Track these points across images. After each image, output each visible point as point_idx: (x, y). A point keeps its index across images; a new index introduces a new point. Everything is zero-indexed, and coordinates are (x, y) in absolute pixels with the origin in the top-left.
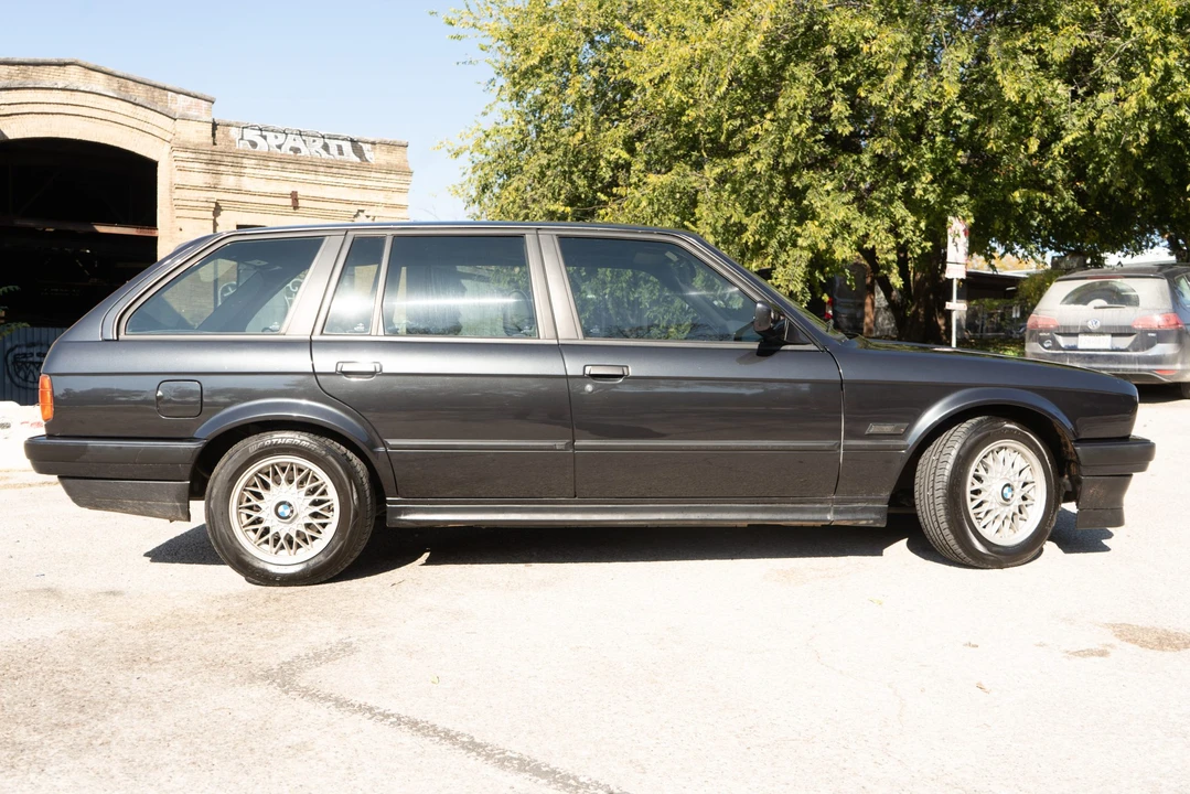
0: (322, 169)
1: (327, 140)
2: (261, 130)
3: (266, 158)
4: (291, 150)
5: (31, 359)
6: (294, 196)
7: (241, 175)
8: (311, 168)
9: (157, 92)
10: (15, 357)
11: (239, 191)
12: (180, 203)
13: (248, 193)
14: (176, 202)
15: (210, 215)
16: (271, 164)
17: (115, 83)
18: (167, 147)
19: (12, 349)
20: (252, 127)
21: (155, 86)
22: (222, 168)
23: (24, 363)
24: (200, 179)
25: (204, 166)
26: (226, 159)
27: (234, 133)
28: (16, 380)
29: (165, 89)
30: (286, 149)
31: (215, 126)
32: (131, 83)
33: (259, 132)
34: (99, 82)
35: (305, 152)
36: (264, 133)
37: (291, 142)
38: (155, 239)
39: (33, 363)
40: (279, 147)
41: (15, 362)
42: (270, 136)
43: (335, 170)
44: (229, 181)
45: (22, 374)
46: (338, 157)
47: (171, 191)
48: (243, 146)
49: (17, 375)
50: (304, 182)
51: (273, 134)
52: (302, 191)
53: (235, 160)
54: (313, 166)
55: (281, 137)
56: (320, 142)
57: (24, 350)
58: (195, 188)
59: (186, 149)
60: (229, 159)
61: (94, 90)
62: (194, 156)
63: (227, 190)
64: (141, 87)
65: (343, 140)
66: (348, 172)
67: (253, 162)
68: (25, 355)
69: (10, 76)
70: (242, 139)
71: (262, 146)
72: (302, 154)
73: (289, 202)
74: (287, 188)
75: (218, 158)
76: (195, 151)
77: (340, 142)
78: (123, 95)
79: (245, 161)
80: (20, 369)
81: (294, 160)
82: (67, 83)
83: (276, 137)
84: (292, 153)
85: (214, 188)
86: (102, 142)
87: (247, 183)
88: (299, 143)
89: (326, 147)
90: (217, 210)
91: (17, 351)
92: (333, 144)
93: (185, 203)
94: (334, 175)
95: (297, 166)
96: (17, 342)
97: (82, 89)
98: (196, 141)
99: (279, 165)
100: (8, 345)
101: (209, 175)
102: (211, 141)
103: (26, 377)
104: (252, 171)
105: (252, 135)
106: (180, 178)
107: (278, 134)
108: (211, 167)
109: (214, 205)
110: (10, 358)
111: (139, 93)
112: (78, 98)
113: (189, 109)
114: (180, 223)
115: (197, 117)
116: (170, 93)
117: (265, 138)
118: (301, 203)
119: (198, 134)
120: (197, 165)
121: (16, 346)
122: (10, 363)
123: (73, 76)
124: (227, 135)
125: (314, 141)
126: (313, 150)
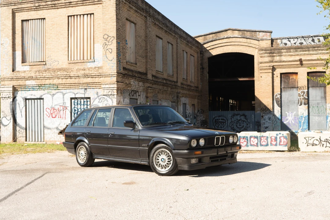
0: (311, 49)
1: (313, 38)
2: (288, 39)
3: (289, 48)
4: (299, 44)
5: (219, 121)
6: (301, 61)
7: (281, 56)
8: (307, 49)
9: (253, 33)
10: (215, 120)
11: (281, 62)
12: (261, 68)
13: (284, 62)
14: (260, 68)
15: (271, 71)
16: (291, 50)
17: (241, 33)
18: (257, 50)
19: (214, 118)
20: (285, 38)
21: (253, 31)
22: (275, 54)
23: (218, 122)
24: (267, 59)
25: (268, 55)
26: (275, 51)
27: (279, 41)
28: (216, 127)
29: (256, 31)
30: (298, 44)
31: (272, 40)
32: (245, 32)
33: (288, 40)
34: (236, 34)
35: (305, 43)
36: (289, 40)
37: (299, 41)
38: (254, 81)
39: (220, 122)
40: (295, 43)
41: (215, 121)
42: (292, 40)
43: (316, 49)
44: (277, 58)
45: (217, 125)
46: (318, 43)
47: (258, 65)
48: (282, 46)
49: (216, 126)
50: (304, 55)
51: (292, 39)
52: (303, 58)
53: (279, 51)
54: (308, 48)
55: (296, 40)
56: (311, 39)
57: (218, 118)
58: (266, 62)
59: (262, 50)
60: (277, 51)
61: (235, 36)
62: (265, 52)
63: (276, 62)
64: (248, 33)
65: (320, 36)
66: (322, 48)
67: (285, 50)
68: (218, 120)
69: (213, 37)
70: (282, 43)
71: (289, 44)
72: (304, 44)
73: (299, 63)
74: (298, 58)
75: (273, 51)
76: (265, 50)
77: (319, 38)
78: (243, 36)
79: (282, 51)
80: (216, 124)
81: (301, 48)
82: (227, 36)
83: (294, 40)
84: (300, 45)
85: (272, 62)
86: (238, 52)
87: (284, 58)
88: (303, 41)
89: (313, 40)
90: (274, 69)
91: (216, 118)
92: (316, 39)
93: (262, 68)
94: (316, 50)
95: (301, 50)
96: (216, 116)
97: (232, 37)
98: (266, 47)
99: (294, 50)
100: (214, 117)
101: (270, 58)
102: (271, 46)
103: (218, 126)
104: (285, 54)
105: (285, 41)
106: (261, 60)
107: (295, 39)
108: (271, 55)
109: (272, 67)
110: (214, 121)
111: (248, 34)
112: (231, 40)
113: (263, 36)
114: (261, 75)
115: (266, 38)
116: (257, 33)
117: (290, 41)
118: (304, 62)
119: (266, 44)
120: (266, 55)
121: (216, 117)
122: (214, 122)
123: (229, 33)
124: (276, 43)
125: (308, 39)
126: (308, 43)
